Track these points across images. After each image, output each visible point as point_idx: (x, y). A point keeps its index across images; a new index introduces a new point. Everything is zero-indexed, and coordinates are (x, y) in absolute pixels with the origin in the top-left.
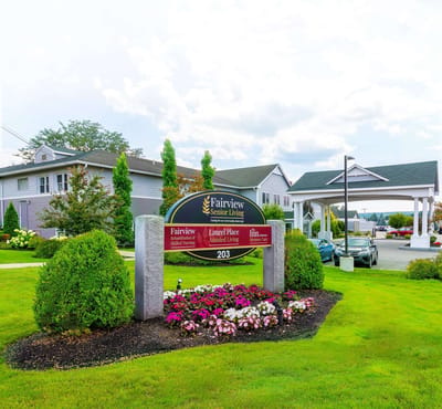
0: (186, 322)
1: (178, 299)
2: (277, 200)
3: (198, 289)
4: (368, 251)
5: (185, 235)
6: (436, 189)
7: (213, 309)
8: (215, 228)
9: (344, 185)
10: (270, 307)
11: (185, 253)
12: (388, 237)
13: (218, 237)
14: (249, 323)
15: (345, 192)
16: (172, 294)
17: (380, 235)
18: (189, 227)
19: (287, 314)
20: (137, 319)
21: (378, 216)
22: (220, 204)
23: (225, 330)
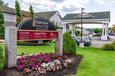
0: (26, 69)
1: (23, 59)
2: (57, 23)
3: (30, 55)
4: (89, 41)
5: (25, 35)
6: (109, 21)
7: (37, 63)
8: (37, 32)
9: (81, 18)
10: (58, 62)
11: (26, 41)
12: (93, 36)
13: (38, 35)
14: (51, 69)
15: (82, 21)
16: (20, 57)
17: (91, 35)
18: (27, 31)
19: (65, 64)
20: (6, 67)
21: (90, 29)
22: (40, 23)
23: (42, 72)
